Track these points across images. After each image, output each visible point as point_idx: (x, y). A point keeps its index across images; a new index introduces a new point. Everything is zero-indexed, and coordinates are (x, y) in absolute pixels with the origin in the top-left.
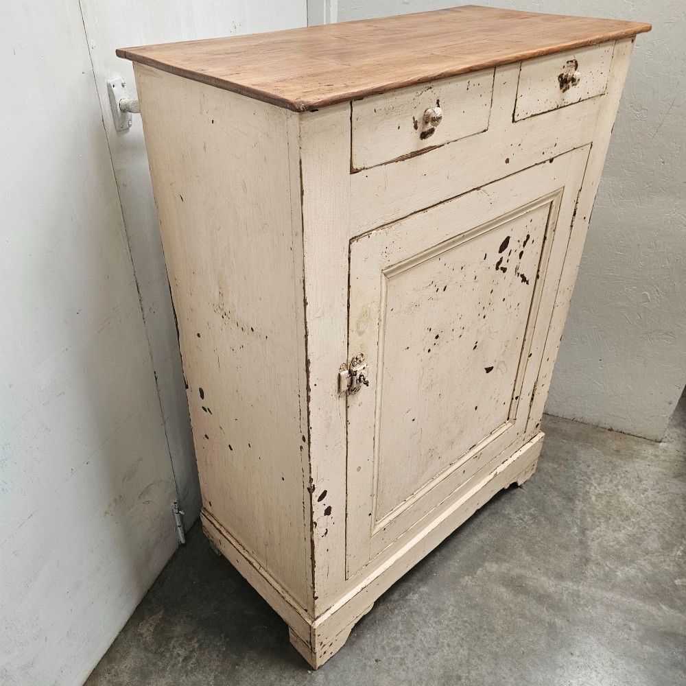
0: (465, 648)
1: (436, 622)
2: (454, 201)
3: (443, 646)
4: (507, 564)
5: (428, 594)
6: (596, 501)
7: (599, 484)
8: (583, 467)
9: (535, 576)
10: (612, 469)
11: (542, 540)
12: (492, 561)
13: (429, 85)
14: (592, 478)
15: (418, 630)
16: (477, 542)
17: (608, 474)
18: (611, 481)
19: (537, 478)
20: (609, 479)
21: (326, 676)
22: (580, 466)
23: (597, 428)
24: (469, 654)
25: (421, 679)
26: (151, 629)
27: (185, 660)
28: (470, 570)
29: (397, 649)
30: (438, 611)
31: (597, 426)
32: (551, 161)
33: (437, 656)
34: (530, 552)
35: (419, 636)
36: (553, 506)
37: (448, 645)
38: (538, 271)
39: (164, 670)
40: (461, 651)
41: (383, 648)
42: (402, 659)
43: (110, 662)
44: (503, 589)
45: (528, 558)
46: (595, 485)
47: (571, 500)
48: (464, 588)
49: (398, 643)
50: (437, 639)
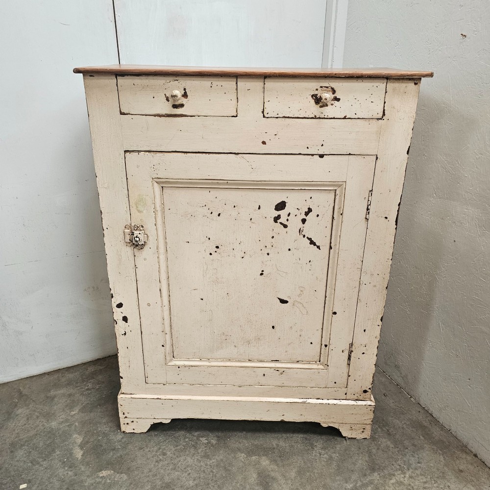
0: (195, 482)
1: (198, 459)
2: (211, 155)
3: (186, 472)
4: (276, 467)
5: (212, 445)
6: (393, 484)
7: (411, 477)
8: (413, 460)
9: (284, 486)
10: (438, 478)
11: (317, 473)
12: (269, 459)
13: (176, 79)
14: (411, 470)
15: (185, 455)
16: (274, 445)
17: (429, 477)
18: (425, 483)
19: (366, 442)
20: (425, 480)
21: (122, 439)
22: (413, 459)
23: (464, 448)
24: (192, 486)
25: (156, 475)
26: (93, 370)
27: (87, 389)
28: (250, 453)
29: (164, 454)
30: (206, 456)
31: (466, 447)
32: (321, 156)
33: (177, 473)
34: (300, 472)
35: (182, 458)
36: (355, 464)
37: (190, 474)
38: (331, 243)
39: (77, 387)
40: (191, 482)
41: (160, 449)
42: (160, 460)
43: (66, 371)
44: (255, 476)
45: (293, 474)
46: (407, 476)
47: (373, 470)
48: (235, 458)
49: (169, 453)
50: (188, 466)
